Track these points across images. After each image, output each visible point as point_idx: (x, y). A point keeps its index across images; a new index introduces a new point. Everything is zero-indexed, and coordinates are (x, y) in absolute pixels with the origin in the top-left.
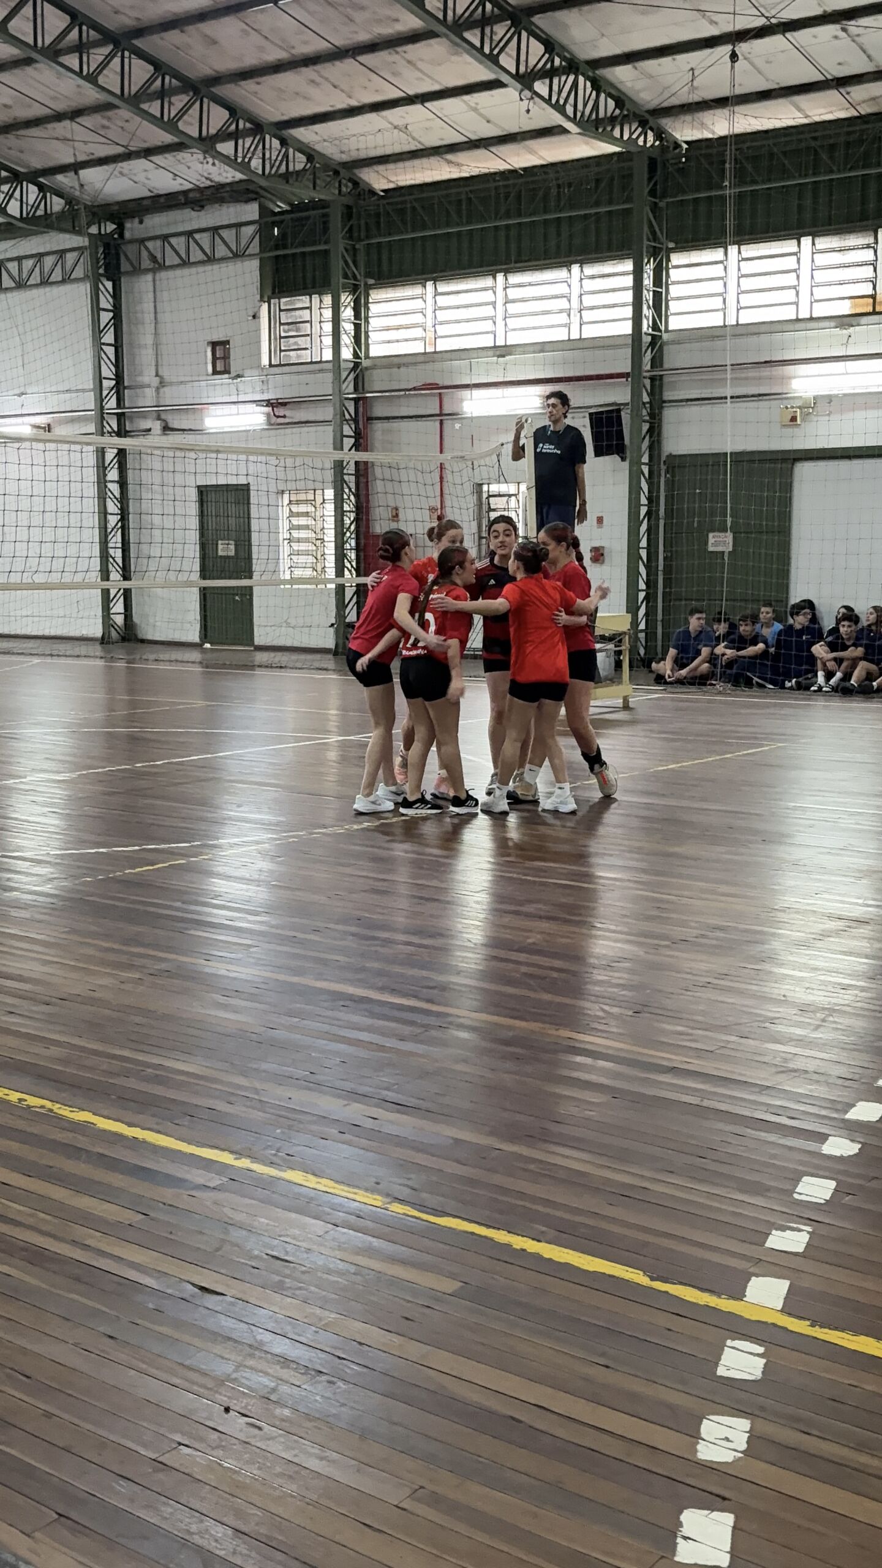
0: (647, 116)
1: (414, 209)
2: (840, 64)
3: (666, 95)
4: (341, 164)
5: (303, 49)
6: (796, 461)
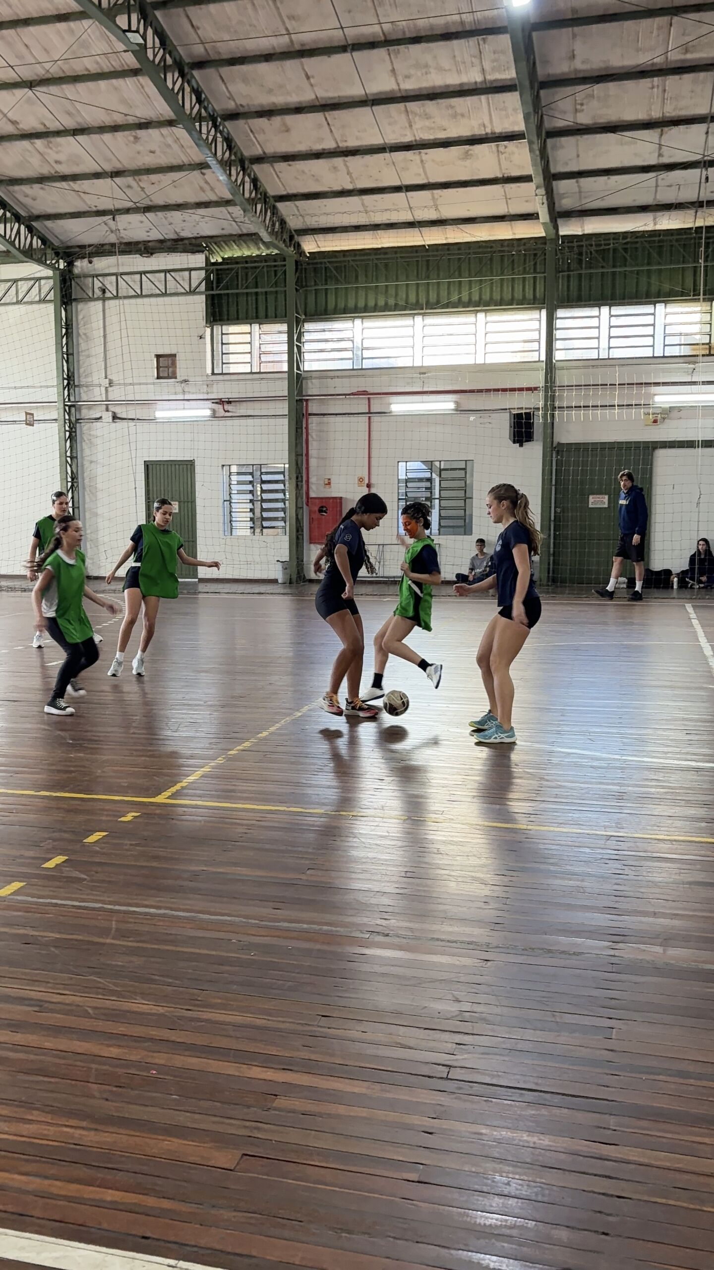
0: (557, 215)
3: (579, 203)
4: (295, 231)
5: (352, 143)
6: (655, 448)
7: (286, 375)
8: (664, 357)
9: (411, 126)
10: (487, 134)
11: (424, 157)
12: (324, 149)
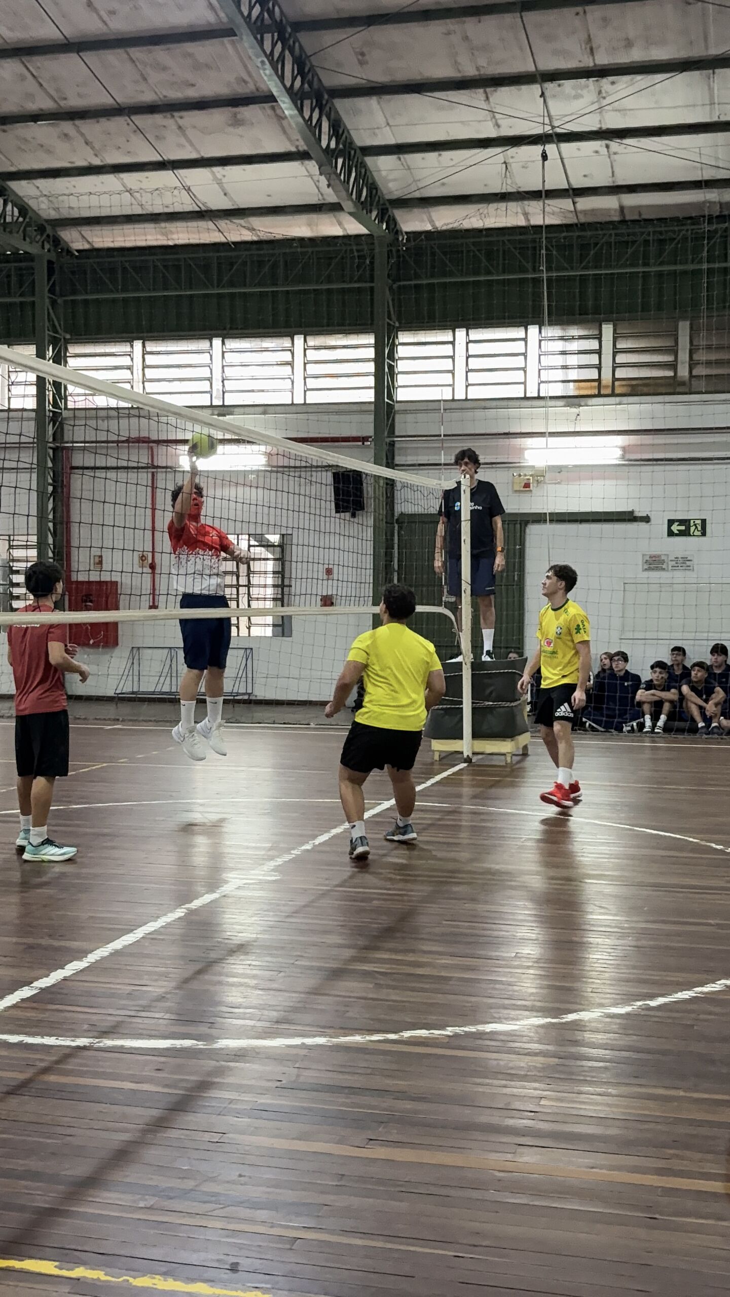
0: (388, 205)
1: (124, 269)
2: (585, 176)
3: (413, 188)
4: (47, 221)
5: (74, 102)
6: (527, 523)
7: (33, 415)
8: (539, 398)
9: (145, 79)
10: (253, 93)
11: (181, 122)
12: (42, 110)
